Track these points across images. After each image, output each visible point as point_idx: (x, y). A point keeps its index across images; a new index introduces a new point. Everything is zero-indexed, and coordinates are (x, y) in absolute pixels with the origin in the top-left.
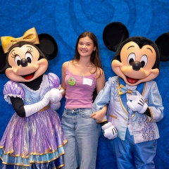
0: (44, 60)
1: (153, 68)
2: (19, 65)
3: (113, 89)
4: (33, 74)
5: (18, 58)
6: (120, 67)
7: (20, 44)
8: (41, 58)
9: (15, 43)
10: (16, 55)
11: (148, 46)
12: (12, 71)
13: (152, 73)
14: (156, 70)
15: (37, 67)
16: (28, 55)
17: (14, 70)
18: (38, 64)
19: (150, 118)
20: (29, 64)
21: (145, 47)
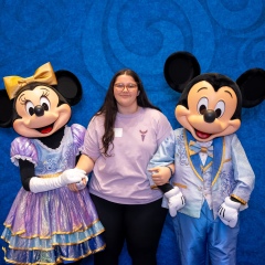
0: (65, 106)
2: (32, 114)
3: (178, 147)
4: (51, 126)
5: (29, 105)
6: (186, 115)
7: (32, 86)
8: (61, 103)
9: (23, 85)
10: (27, 101)
11: (227, 88)
12: (22, 123)
15: (57, 115)
17: (24, 123)
18: (58, 112)
21: (223, 89)
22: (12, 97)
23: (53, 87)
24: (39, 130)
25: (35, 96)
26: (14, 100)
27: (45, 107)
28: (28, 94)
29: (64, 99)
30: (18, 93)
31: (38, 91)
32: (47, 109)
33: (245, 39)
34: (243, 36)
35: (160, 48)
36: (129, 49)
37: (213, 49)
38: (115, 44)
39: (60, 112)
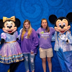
1: (68, 26)
12: (5, 29)
13: (68, 27)
14: (69, 26)
16: (11, 25)
17: (6, 29)
19: (67, 43)
20: (11, 28)
39: (14, 28)
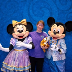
22: (13, 26)
23: (25, 26)
24: (19, 37)
25: (20, 27)
26: (14, 27)
27: (22, 31)
28: (18, 26)
29: (27, 30)
30: (15, 26)
31: (21, 26)
32: (23, 32)
33: (66, 13)
34: (66, 12)
35: (44, 15)
36: (35, 15)
37: (58, 15)
38: (32, 14)
